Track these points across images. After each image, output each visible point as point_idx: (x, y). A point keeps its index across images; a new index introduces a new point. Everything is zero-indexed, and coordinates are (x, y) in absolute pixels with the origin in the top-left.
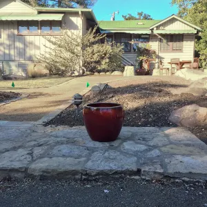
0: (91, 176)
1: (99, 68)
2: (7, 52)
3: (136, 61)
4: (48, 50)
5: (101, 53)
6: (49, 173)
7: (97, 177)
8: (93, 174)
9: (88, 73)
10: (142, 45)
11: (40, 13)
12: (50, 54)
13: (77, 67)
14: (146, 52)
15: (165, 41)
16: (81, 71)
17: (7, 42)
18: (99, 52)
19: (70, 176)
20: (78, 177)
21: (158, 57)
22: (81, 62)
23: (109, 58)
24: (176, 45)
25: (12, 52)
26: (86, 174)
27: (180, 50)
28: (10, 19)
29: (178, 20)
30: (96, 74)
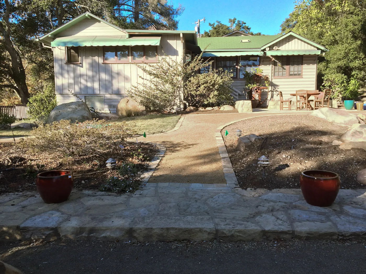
0: (346, 237)
1: (206, 103)
2: (89, 84)
3: (245, 89)
4: (141, 81)
5: (208, 85)
6: (312, 234)
7: (350, 237)
8: (347, 235)
9: (192, 108)
10: (251, 70)
11: (131, 36)
12: (144, 85)
13: (177, 101)
14: (257, 79)
15: (279, 64)
16: (182, 106)
17: (90, 73)
18: (206, 82)
19: (328, 237)
20: (335, 237)
21: (272, 84)
22: (182, 95)
23: (217, 90)
24: (293, 68)
25: (96, 85)
26: (342, 235)
27: (299, 75)
28: (95, 44)
29: (295, 38)
30: (201, 109)
